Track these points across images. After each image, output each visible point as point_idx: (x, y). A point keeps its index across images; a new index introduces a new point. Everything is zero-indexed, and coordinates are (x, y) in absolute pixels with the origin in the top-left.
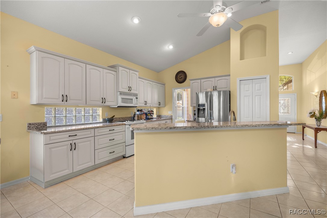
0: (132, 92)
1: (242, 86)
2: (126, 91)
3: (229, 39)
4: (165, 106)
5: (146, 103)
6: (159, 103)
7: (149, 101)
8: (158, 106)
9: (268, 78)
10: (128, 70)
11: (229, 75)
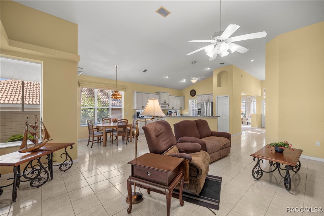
0: (166, 103)
1: (218, 100)
2: (164, 103)
3: (213, 75)
4: (185, 109)
5: (173, 108)
6: (181, 107)
7: (175, 107)
8: (180, 109)
9: (229, 96)
10: (164, 93)
11: (213, 94)
